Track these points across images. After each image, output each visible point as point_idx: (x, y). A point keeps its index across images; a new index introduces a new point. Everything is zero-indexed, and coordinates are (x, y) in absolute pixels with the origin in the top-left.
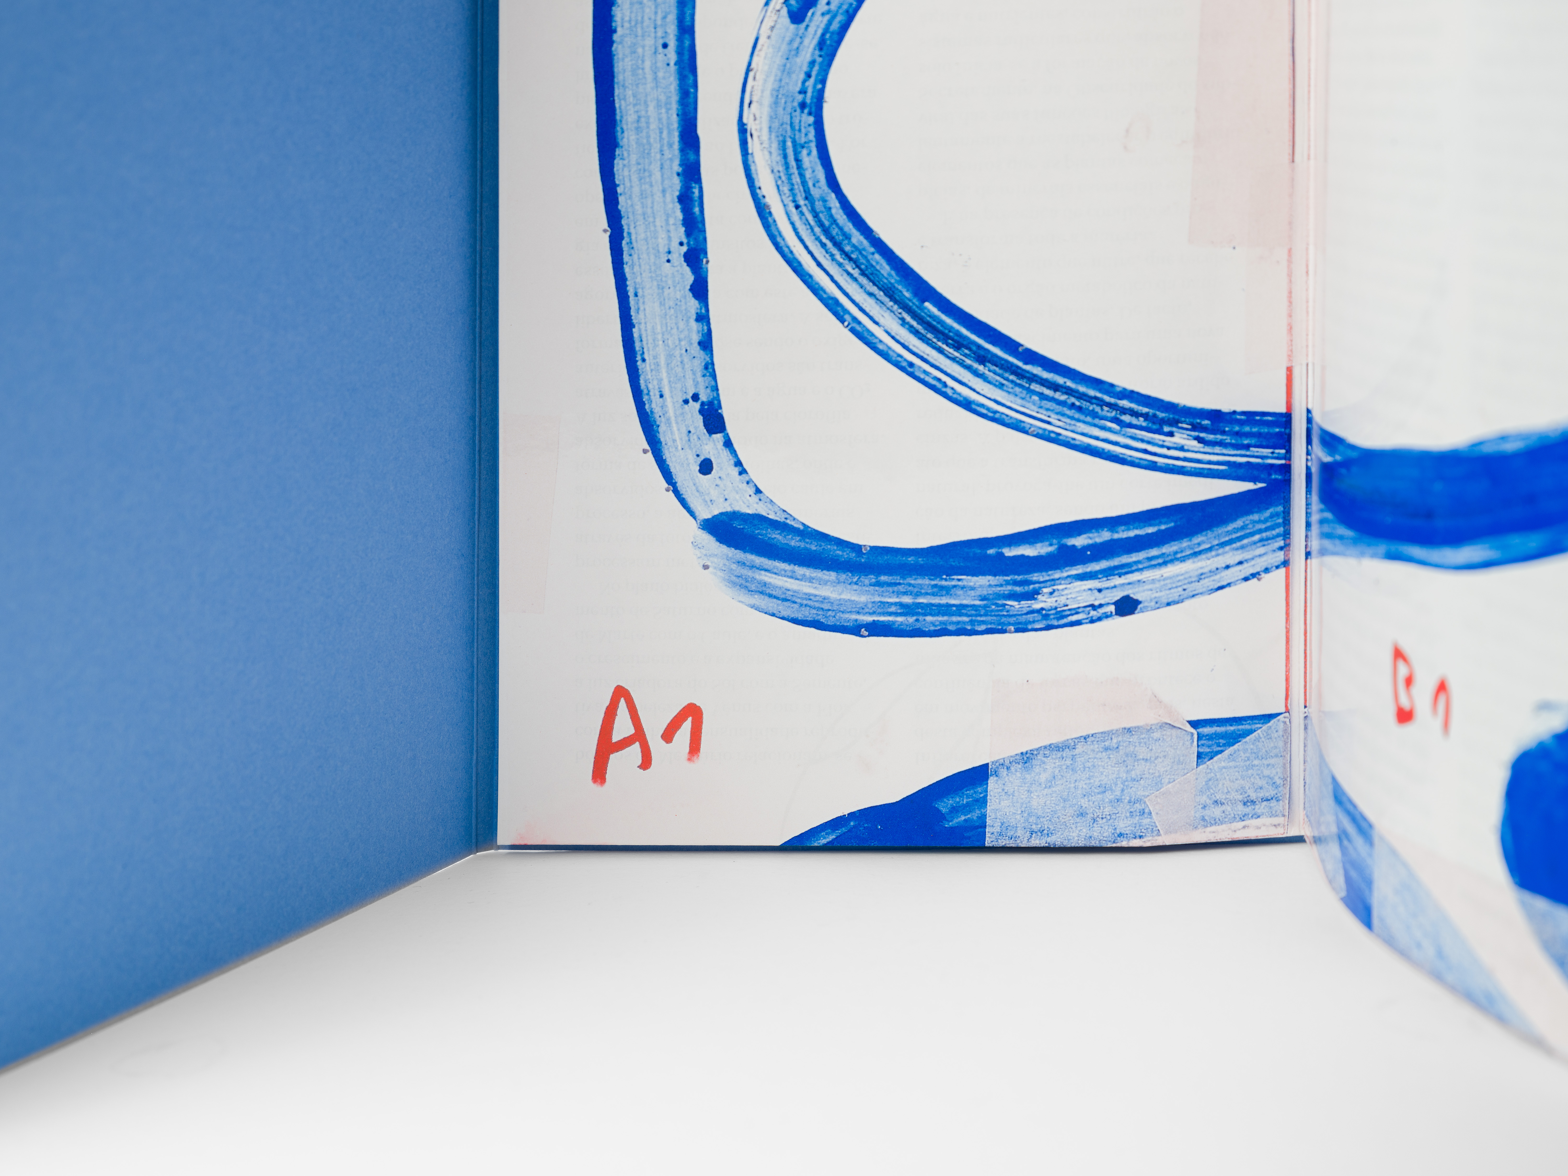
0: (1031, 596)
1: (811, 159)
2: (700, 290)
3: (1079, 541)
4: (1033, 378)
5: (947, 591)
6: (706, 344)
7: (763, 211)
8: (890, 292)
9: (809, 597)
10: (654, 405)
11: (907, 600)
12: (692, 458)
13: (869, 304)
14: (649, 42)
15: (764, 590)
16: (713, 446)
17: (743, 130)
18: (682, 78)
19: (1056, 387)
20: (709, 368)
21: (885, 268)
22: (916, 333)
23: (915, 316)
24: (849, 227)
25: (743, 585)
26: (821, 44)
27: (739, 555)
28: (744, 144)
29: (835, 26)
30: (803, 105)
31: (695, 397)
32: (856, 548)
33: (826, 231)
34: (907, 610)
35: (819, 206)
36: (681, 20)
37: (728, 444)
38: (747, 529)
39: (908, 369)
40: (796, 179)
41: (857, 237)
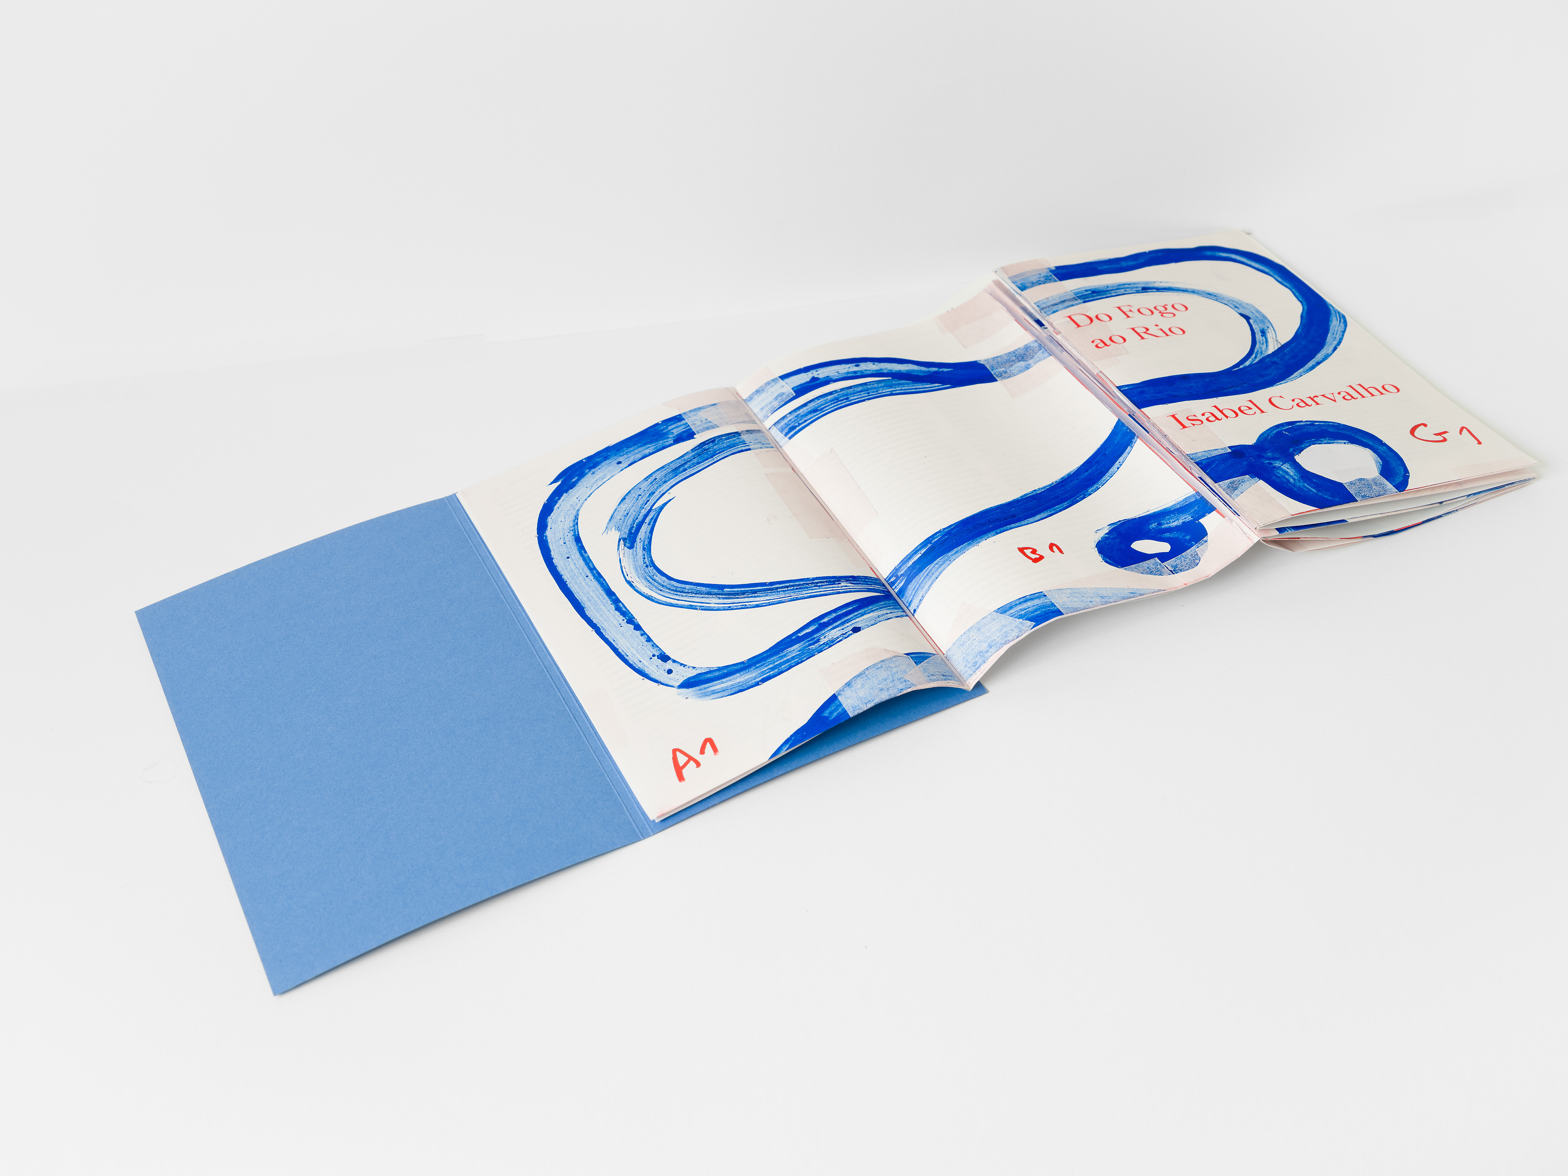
0: (818, 641)
1: (659, 577)
2: (638, 627)
3: (825, 620)
4: (777, 588)
5: (785, 656)
6: (649, 640)
7: (649, 598)
8: (709, 593)
9: (733, 685)
10: (639, 665)
11: (771, 666)
12: (663, 672)
13: (704, 600)
14: (581, 578)
15: (713, 692)
16: (669, 665)
17: (629, 582)
18: (598, 581)
19: (787, 587)
20: (654, 645)
21: (703, 589)
22: (726, 598)
23: (722, 594)
24: (683, 586)
25: (706, 695)
26: (644, 549)
27: (698, 688)
28: (631, 586)
29: (646, 543)
30: (647, 566)
31: (654, 656)
32: (743, 663)
33: (675, 591)
34: (772, 669)
35: (668, 587)
36: (589, 568)
37: (674, 661)
38: (697, 679)
39: (730, 609)
40: (656, 584)
41: (687, 587)
